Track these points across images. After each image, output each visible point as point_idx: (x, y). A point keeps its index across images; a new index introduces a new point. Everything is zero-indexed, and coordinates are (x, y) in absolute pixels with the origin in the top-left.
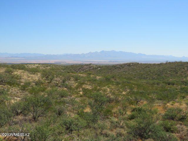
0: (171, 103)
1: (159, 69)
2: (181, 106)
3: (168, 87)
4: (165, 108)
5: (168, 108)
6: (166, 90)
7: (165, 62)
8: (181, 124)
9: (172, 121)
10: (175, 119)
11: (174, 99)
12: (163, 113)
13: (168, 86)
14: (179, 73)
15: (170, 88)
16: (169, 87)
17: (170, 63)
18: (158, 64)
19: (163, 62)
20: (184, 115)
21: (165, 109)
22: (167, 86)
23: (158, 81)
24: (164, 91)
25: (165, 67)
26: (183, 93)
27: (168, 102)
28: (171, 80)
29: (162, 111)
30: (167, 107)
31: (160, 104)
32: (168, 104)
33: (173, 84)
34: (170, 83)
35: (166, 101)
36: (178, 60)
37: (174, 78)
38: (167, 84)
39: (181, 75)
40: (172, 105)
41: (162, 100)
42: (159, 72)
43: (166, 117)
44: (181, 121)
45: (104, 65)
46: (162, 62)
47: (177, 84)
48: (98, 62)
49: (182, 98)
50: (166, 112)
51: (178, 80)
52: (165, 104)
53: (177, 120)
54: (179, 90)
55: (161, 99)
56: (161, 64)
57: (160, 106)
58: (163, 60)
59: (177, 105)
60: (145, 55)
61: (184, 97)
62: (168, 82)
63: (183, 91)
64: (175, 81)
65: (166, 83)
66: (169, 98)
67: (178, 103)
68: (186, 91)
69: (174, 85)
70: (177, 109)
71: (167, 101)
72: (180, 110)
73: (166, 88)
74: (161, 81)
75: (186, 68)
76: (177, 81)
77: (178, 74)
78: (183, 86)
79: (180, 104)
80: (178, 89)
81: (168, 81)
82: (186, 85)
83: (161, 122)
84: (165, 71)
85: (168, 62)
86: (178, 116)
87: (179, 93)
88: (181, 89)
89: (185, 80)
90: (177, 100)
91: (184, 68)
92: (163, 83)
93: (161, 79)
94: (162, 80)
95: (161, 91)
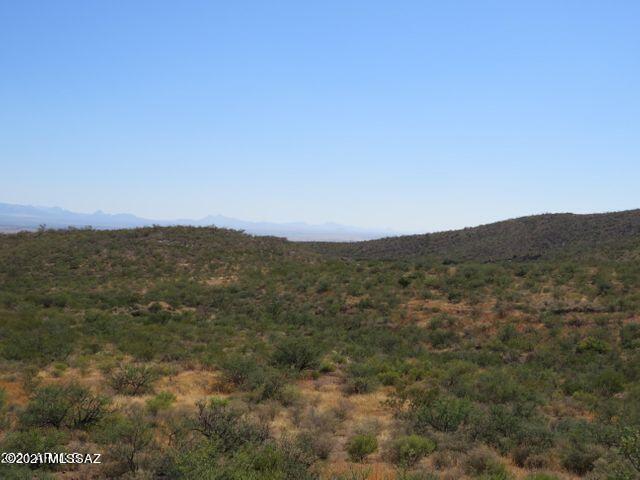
0: (52, 368)
1: (14, 253)
2: (87, 379)
3: (43, 315)
4: (29, 387)
5: (40, 387)
6: (37, 327)
7: (34, 231)
8: (82, 440)
9: (53, 430)
10: (62, 424)
11: (62, 357)
12: (23, 404)
13: (43, 310)
14: (83, 266)
15: (50, 317)
16: (46, 315)
17: (52, 232)
18: (12, 237)
19: (28, 230)
20: (91, 408)
21: (32, 391)
22: (39, 313)
23: (9, 294)
24: (30, 329)
25: (34, 246)
26: (91, 334)
27: (43, 366)
28: (54, 291)
29: (18, 397)
30: (37, 384)
31: (15, 375)
32: (42, 374)
33: (62, 305)
34: (51, 302)
35: (35, 363)
36: (80, 224)
37: (66, 286)
38: (42, 305)
39: (89, 274)
40: (56, 375)
41: (20, 359)
42: (14, 262)
43: (32, 418)
44: (84, 429)
46: (24, 229)
47: (73, 305)
49: (90, 350)
50: (32, 399)
51: (77, 291)
52: (33, 372)
53: (69, 428)
54: (80, 325)
55: (17, 358)
56: (22, 237)
57: (12, 380)
58: (31, 223)
59: (70, 373)
61: (95, 349)
62: (43, 297)
63: (94, 328)
64: (68, 293)
65: (37, 302)
66: (47, 350)
67: (75, 371)
68: (103, 328)
69: (66, 309)
70: (72, 388)
71: (39, 363)
72: (80, 394)
73: (37, 318)
74: (19, 293)
75: (105, 251)
76: (77, 295)
77: (78, 272)
78: (95, 311)
79: (84, 374)
80: (77, 320)
81: (43, 294)
82: (103, 308)
83: (15, 435)
84: (36, 260)
85: (48, 228)
86: (74, 411)
87: (82, 334)
88: (87, 319)
89: (100, 289)
90: (73, 358)
91: (98, 252)
92: (27, 300)
93: (21, 286)
94: (23, 289)
95: (19, 328)
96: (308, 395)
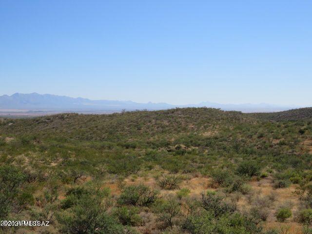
0: (131, 177)
1: (111, 123)
2: (147, 182)
3: (126, 152)
4: (121, 186)
5: (126, 186)
6: (123, 158)
7: (120, 112)
8: (147, 211)
9: (133, 207)
10: (137, 204)
11: (136, 171)
12: (118, 195)
13: (126, 150)
14: (143, 129)
15: (129, 153)
16: (127, 152)
17: (128, 113)
18: (110, 116)
19: (117, 112)
20: (150, 196)
21: (122, 188)
22: (124, 151)
23: (109, 142)
24: (120, 159)
25: (120, 120)
26: (149, 160)
27: (127, 176)
28: (130, 141)
29: (116, 191)
30: (125, 184)
31: (114, 181)
32: (126, 180)
33: (134, 147)
34: (129, 146)
35: (123, 175)
36: (141, 109)
37: (136, 138)
38: (125, 148)
39: (146, 132)
40: (133, 181)
41: (116, 173)
42: (111, 128)
43: (123, 201)
44: (147, 206)
45: (20, 118)
46: (115, 112)
47: (139, 147)
48: (8, 112)
49: (148, 169)
50: (122, 192)
51: (141, 140)
52: (122, 179)
53: (140, 205)
54: (143, 157)
55: (114, 173)
56: (114, 116)
57: (113, 183)
58: (118, 109)
59: (139, 180)
60: (87, 100)
61: (151, 168)
62: (124, 144)
63: (150, 158)
64: (137, 141)
65: (123, 146)
66: (128, 169)
67: (142, 178)
68: (154, 157)
69: (136, 149)
70: (141, 187)
71: (125, 175)
72: (145, 189)
73: (122, 153)
74: (115, 142)
75: (154, 121)
76: (141, 142)
77: (142, 131)
78: (150, 150)
79: (145, 179)
80: (142, 154)
81: (125, 142)
82: (153, 148)
83: (115, 209)
84: (121, 126)
85: (126, 111)
86: (142, 198)
87: (144, 161)
88: (146, 154)
89: (152, 139)
90: (140, 172)
91: (150, 122)
92: (118, 145)
93: (115, 139)
94: (116, 140)
95: (114, 159)
96: (255, 189)
